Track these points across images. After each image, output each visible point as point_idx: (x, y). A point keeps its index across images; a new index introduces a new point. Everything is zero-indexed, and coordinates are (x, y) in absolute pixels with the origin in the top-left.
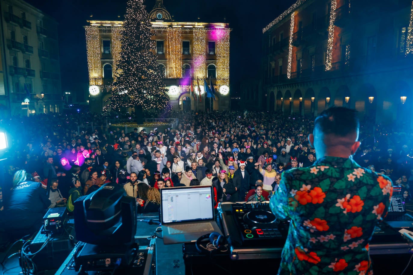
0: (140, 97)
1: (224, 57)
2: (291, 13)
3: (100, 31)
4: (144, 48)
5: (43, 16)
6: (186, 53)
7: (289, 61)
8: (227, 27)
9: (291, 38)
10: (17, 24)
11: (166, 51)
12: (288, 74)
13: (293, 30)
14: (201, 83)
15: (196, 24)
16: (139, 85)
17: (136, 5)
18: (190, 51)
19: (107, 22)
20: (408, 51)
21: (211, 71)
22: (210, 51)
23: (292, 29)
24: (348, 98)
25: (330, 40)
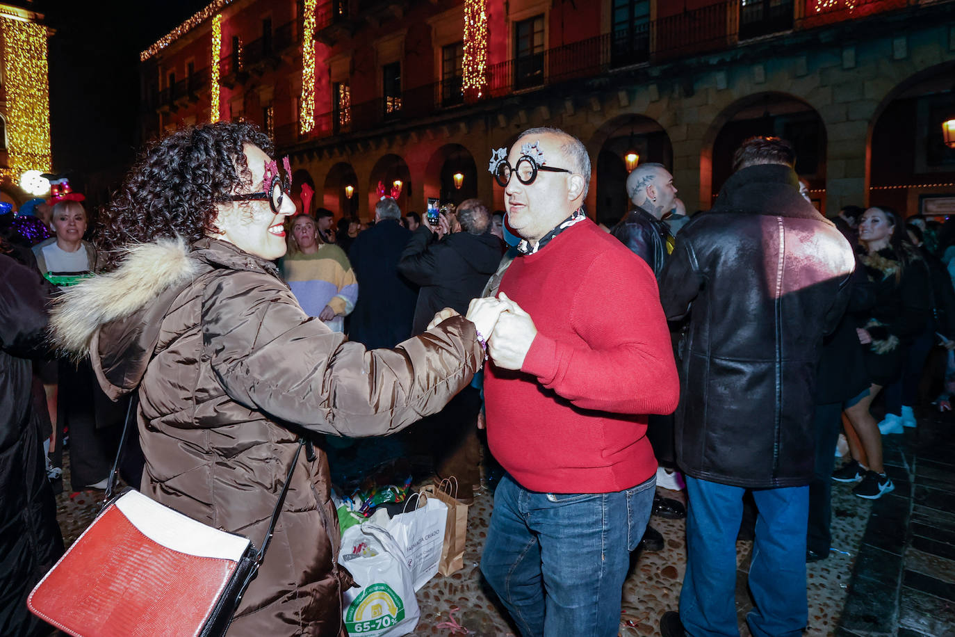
1: (31, 96)
2: (210, 18)
8: (36, 21)
9: (215, 69)
13: (218, 52)
20: (466, 85)
23: (216, 50)
24: (350, 189)
25: (309, 71)
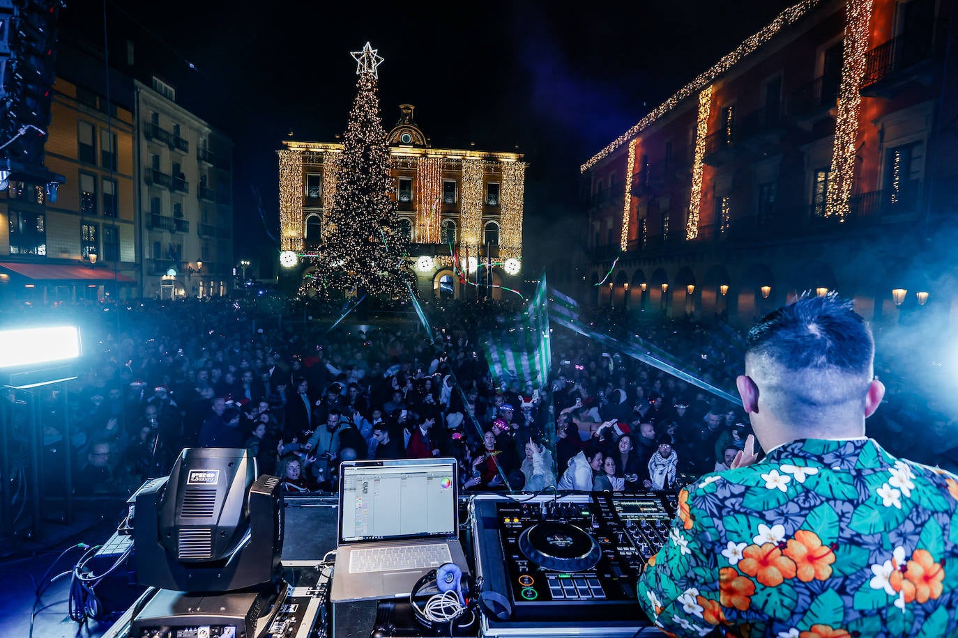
0: (363, 273)
1: (514, 210)
2: (629, 141)
3: (305, 159)
4: (374, 190)
5: (210, 131)
6: (449, 201)
7: (625, 221)
8: (520, 160)
9: (628, 182)
10: (164, 144)
11: (415, 197)
12: (622, 243)
13: (632, 169)
14: (473, 253)
15: (468, 153)
16: (364, 252)
17: (365, 116)
18: (456, 199)
19: (316, 144)
20: (830, 211)
21: (491, 234)
22: (490, 198)
23: (631, 167)
24: (725, 288)
25: (696, 188)
